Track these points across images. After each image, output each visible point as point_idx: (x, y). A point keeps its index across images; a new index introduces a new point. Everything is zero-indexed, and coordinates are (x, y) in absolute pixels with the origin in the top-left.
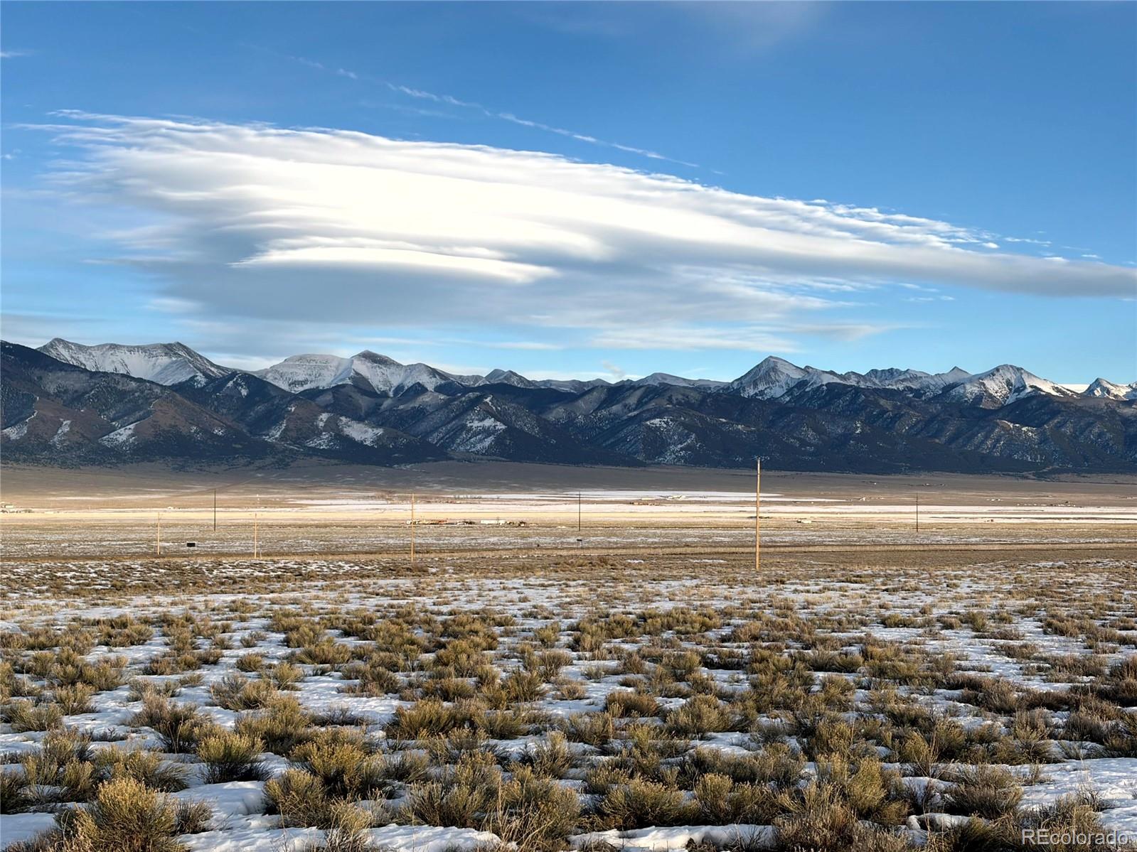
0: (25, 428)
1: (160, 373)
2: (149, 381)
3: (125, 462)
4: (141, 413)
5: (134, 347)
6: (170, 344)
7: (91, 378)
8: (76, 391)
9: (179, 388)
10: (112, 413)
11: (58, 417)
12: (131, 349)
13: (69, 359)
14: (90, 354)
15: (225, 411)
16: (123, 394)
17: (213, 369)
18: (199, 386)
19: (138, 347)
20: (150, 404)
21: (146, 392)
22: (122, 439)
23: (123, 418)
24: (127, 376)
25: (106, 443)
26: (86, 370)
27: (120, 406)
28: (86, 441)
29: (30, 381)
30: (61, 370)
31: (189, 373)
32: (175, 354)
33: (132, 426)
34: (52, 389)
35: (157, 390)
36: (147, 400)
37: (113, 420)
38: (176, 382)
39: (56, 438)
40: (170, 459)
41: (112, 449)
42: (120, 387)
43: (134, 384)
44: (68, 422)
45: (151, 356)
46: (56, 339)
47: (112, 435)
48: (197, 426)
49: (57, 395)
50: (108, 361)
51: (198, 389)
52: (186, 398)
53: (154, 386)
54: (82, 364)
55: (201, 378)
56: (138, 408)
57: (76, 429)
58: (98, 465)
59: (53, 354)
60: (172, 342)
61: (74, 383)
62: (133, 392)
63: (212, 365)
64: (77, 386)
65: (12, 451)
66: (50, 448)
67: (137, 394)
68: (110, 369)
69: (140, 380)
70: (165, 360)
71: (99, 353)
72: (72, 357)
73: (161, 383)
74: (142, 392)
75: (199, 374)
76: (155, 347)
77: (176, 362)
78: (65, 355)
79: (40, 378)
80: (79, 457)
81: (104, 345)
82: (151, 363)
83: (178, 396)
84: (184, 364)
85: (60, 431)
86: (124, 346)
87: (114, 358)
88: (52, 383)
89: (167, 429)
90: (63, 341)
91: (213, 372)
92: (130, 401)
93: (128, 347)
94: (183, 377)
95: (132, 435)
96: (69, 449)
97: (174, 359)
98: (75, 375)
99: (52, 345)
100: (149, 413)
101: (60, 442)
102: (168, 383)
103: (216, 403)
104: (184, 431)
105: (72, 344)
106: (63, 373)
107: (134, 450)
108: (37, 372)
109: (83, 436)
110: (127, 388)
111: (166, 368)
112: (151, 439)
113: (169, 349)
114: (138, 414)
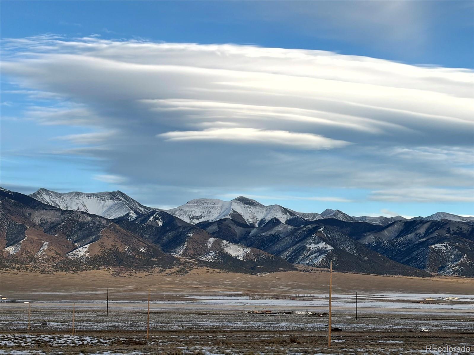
0: (20, 247)
1: (107, 211)
2: (99, 216)
3: (82, 270)
4: (94, 237)
5: (91, 194)
6: (114, 192)
7: (62, 214)
8: (52, 223)
9: (118, 221)
10: (75, 237)
11: (41, 240)
12: (89, 195)
13: (49, 202)
14: (63, 198)
15: (147, 236)
16: (82, 225)
17: (141, 208)
18: (132, 219)
19: (93, 194)
20: (100, 231)
21: (97, 223)
22: (81, 254)
23: (82, 240)
24: (86, 213)
25: (70, 257)
26: (59, 209)
27: (80, 233)
28: (58, 256)
29: (24, 216)
30: (43, 209)
31: (125, 211)
32: (117, 199)
33: (87, 246)
34: (37, 221)
35: (104, 222)
36: (98, 229)
37: (75, 242)
38: (117, 217)
39: (39, 254)
40: (111, 267)
41: (74, 261)
42: (80, 220)
43: (89, 218)
44: (47, 243)
45: (101, 200)
46: (41, 189)
47: (74, 252)
48: (130, 246)
49: (41, 225)
50: (74, 203)
51: (131, 221)
52: (122, 227)
53: (102, 220)
54: (57, 205)
55: (133, 215)
56: (91, 234)
57: (52, 248)
58: (65, 271)
59: (39, 199)
60: (115, 191)
61: (50, 217)
62: (88, 223)
63: (141, 206)
64: (54, 219)
65: (11, 262)
66: (33, 259)
67: (91, 225)
68: (75, 208)
69: (94, 216)
70: (110, 203)
71: (68, 198)
72: (51, 201)
73: (107, 218)
74: (94, 223)
75: (132, 212)
76: (104, 194)
77: (117, 204)
78: (47, 199)
79: (30, 214)
80: (54, 266)
81: (72, 193)
82: (101, 205)
83: (117, 226)
84: (122, 206)
85: (41, 249)
86: (84, 194)
87: (78, 201)
88: (38, 217)
89: (109, 248)
90: (45, 190)
91: (141, 211)
92: (87, 229)
93: (87, 194)
94: (121, 214)
95: (88, 252)
96: (47, 260)
97: (116, 202)
98: (52, 212)
99: (39, 193)
100: (99, 237)
101: (41, 256)
102: (111, 218)
103: (142, 231)
104: (121, 249)
105: (52, 192)
106: (45, 211)
107: (88, 262)
108: (28, 210)
109: (56, 253)
110: (85, 221)
111: (110, 208)
112: (100, 254)
113: (113, 195)
114: (91, 238)
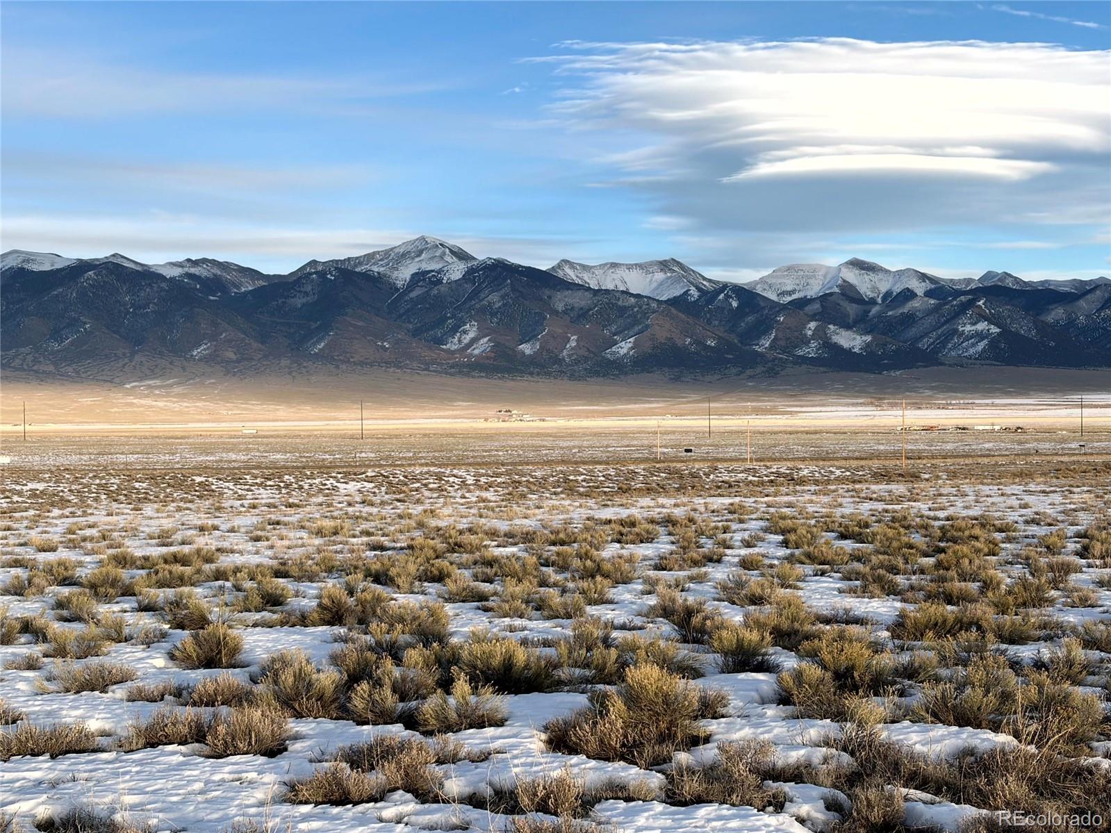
0: (538, 344)
1: (657, 288)
2: (646, 297)
3: (626, 374)
4: (640, 327)
5: (632, 265)
6: (665, 261)
7: (595, 295)
8: (581, 309)
9: (674, 302)
10: (614, 328)
11: (567, 333)
12: (630, 267)
13: (574, 278)
14: (593, 273)
15: (717, 323)
16: (623, 310)
17: (705, 283)
18: (692, 299)
19: (636, 265)
20: (648, 317)
21: (644, 307)
22: (623, 351)
23: (623, 332)
24: (626, 293)
25: (609, 356)
26: (589, 288)
27: (621, 321)
28: (592, 355)
29: (541, 300)
30: (568, 289)
31: (683, 287)
32: (670, 270)
33: (632, 340)
34: (560, 307)
35: (654, 305)
36: (645, 315)
37: (614, 335)
38: (671, 296)
39: (565, 352)
40: (666, 369)
41: (614, 361)
42: (620, 303)
43: (632, 300)
44: (575, 337)
45: (648, 272)
46: (563, 260)
47: (614, 349)
48: (691, 338)
49: (565, 312)
50: (609, 279)
51: (695, 301)
52: (680, 311)
53: (651, 301)
54: (586, 282)
55: (694, 292)
56: (636, 322)
57: (582, 344)
58: (602, 377)
59: (560, 274)
60: (667, 258)
61: (578, 300)
62: (632, 307)
63: (705, 279)
64: (583, 303)
65: (527, 366)
66: (560, 361)
67: (635, 310)
68: (611, 287)
69: (638, 296)
70: (660, 276)
71: (601, 271)
72: (577, 277)
73: (657, 298)
74: (640, 307)
75: (693, 288)
76: (651, 264)
77: (671, 277)
78: (571, 275)
79: (550, 297)
80: (586, 369)
81: (606, 264)
82: (648, 280)
83: (673, 311)
84: (678, 279)
85: (568, 346)
86: (623, 264)
87: (614, 276)
88: (561, 301)
89: (663, 341)
90: (569, 261)
91: (705, 286)
92: (630, 316)
93: (627, 265)
94: (677, 291)
95: (632, 348)
96: (577, 362)
97: (669, 275)
98: (580, 293)
99: (559, 266)
100: (647, 327)
101: (568, 355)
102: (664, 298)
103: (708, 316)
104: (679, 343)
105: (577, 264)
106: (570, 292)
107: (634, 362)
108: (547, 292)
109: (588, 350)
110: (627, 304)
111: (661, 284)
112: (650, 351)
113: (664, 265)
114: (636, 329)
